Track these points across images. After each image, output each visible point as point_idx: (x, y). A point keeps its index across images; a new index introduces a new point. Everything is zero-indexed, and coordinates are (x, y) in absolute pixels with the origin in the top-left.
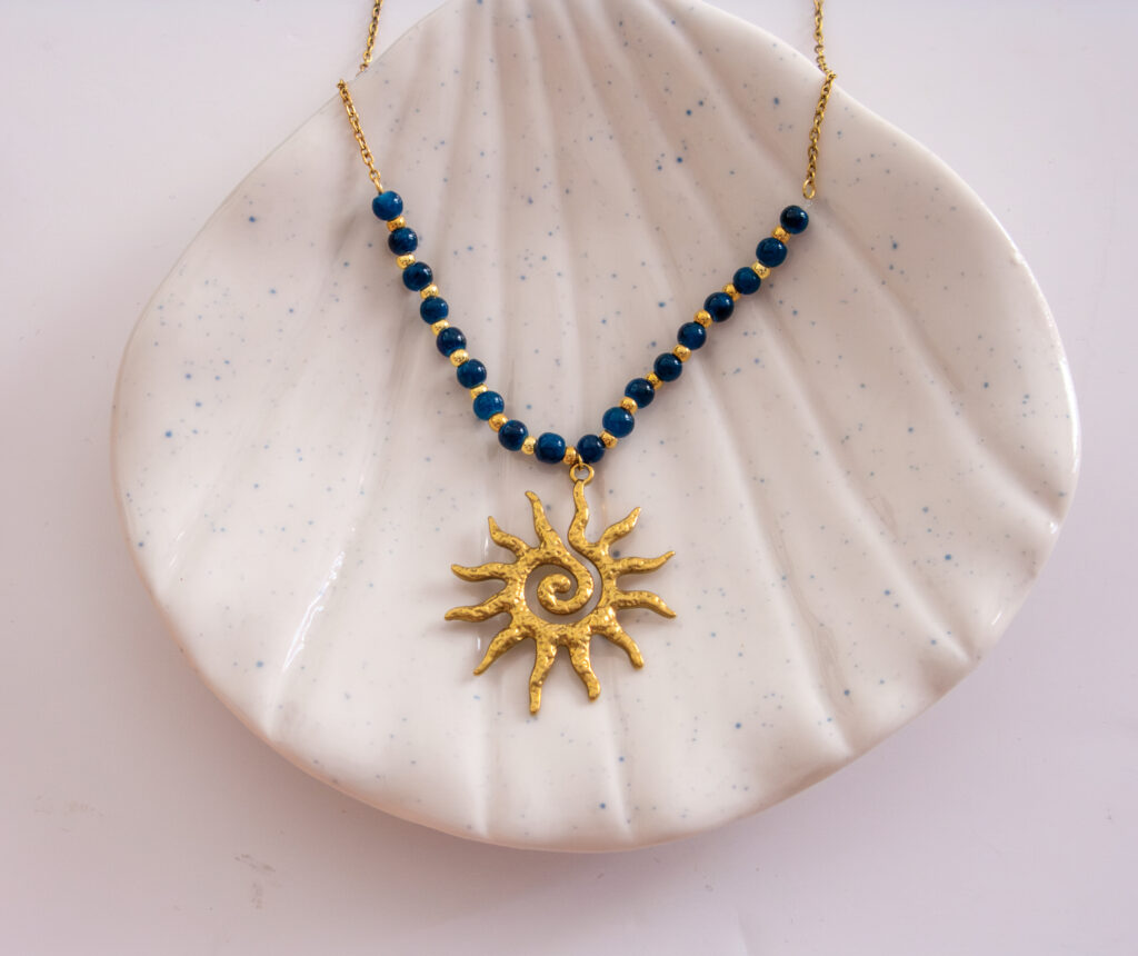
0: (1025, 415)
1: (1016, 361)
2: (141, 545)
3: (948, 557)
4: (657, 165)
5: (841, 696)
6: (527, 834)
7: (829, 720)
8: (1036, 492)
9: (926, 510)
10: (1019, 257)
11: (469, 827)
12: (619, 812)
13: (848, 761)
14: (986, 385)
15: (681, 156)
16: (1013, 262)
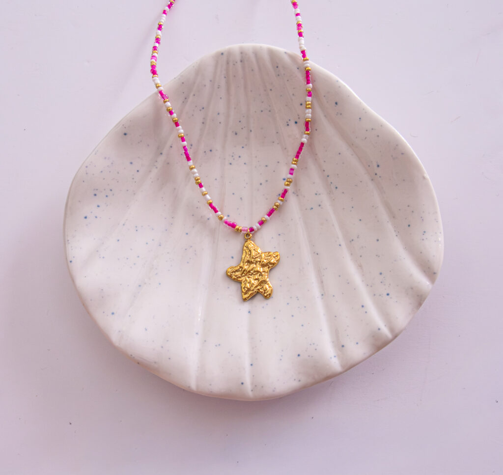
0: (423, 240)
1: (421, 217)
2: (71, 262)
3: (388, 294)
4: (287, 124)
5: (341, 347)
6: (211, 392)
7: (335, 357)
8: (425, 271)
9: (381, 274)
10: (427, 176)
11: (189, 387)
12: (248, 386)
13: (341, 373)
14: (409, 226)
15: (297, 121)
16: (424, 178)
